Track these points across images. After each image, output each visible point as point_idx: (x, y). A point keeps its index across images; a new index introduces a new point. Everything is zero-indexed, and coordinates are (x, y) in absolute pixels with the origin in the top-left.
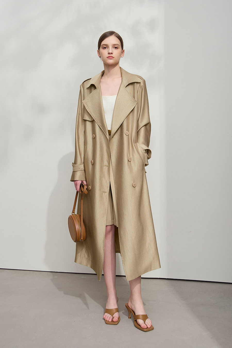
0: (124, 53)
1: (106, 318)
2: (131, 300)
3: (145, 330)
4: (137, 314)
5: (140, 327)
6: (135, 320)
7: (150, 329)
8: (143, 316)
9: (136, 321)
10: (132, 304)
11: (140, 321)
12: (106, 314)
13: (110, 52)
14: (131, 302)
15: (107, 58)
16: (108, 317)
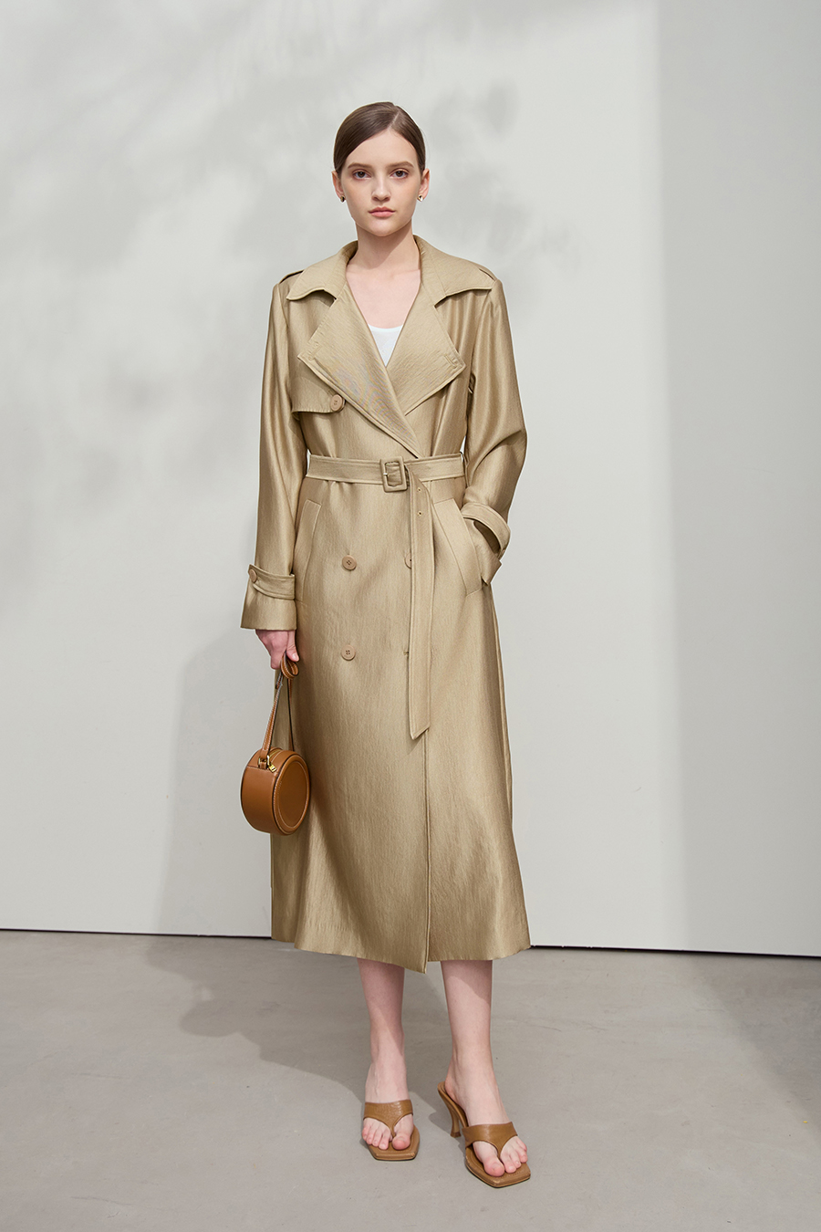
0: (428, 180)
1: (372, 1136)
2: (454, 1068)
3: (497, 1182)
4: (473, 1121)
5: (480, 1171)
6: (468, 1144)
7: (516, 1177)
8: (495, 1128)
9: (471, 1147)
10: (458, 1084)
11: (485, 1149)
12: (370, 1121)
13: (381, 193)
14: (455, 1077)
15: (371, 212)
16: (377, 1131)
